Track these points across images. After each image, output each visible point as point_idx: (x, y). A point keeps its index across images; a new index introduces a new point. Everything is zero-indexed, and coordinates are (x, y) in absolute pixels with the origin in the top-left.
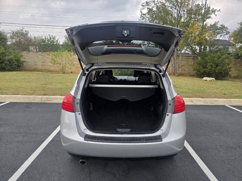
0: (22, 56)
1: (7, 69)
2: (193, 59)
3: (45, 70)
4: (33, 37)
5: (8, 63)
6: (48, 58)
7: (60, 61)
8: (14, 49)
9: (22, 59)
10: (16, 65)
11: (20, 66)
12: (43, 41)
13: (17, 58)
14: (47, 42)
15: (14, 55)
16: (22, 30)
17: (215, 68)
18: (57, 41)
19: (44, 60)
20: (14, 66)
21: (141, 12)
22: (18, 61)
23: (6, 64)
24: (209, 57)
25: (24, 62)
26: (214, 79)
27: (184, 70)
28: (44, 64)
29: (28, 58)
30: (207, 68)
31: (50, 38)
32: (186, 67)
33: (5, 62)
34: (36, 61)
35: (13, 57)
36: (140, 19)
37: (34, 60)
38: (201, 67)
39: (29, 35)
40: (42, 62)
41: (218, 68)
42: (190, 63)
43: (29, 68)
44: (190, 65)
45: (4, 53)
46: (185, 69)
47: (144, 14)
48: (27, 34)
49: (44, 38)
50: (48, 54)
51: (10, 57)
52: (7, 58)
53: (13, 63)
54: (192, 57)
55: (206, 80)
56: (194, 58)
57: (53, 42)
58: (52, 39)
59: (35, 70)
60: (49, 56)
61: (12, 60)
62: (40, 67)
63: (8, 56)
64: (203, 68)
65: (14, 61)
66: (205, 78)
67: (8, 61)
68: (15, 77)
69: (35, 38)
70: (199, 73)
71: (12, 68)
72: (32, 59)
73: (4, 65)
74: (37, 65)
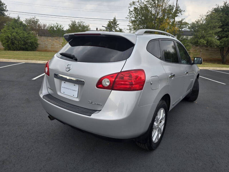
1: (29, 49)
4: (43, 25)
5: (30, 44)
6: (56, 42)
11: (36, 48)
12: (52, 28)
13: (35, 41)
16: (34, 18)
18: (63, 28)
19: (53, 44)
21: (129, 10)
22: (36, 43)
25: (39, 44)
28: (53, 46)
29: (40, 41)
31: (58, 26)
34: (47, 44)
36: (129, 15)
37: (45, 43)
39: (39, 23)
40: (51, 45)
43: (40, 49)
45: (27, 37)
47: (131, 11)
48: (37, 22)
49: (53, 26)
50: (56, 39)
51: (32, 40)
52: (29, 41)
53: (34, 44)
58: (59, 27)
59: (46, 51)
60: (57, 41)
61: (33, 43)
62: (50, 49)
63: (30, 39)
67: (31, 43)
69: (45, 26)
71: (32, 49)
72: (44, 43)
73: (27, 46)
74: (47, 47)
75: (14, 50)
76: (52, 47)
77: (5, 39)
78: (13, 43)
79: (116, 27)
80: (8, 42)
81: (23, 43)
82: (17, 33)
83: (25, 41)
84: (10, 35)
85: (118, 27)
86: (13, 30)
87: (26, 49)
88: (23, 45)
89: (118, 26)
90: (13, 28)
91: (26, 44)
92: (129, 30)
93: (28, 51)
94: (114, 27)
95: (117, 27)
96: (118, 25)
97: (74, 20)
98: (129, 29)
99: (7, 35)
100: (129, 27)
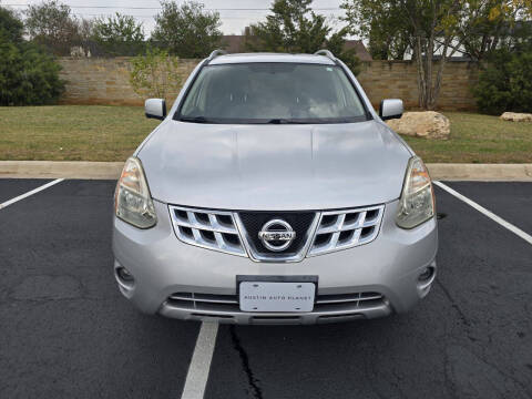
0: (61, 69)
1: (29, 100)
2: (468, 68)
3: (115, 101)
4: (81, 21)
5: (30, 85)
6: (119, 72)
7: (149, 79)
8: (40, 52)
9: (61, 77)
10: (48, 90)
11: (58, 94)
12: (106, 29)
13: (48, 74)
14: (114, 32)
15: (40, 65)
16: (53, 3)
18: (138, 29)
19: (112, 78)
20: (45, 92)
22: (52, 80)
23: (26, 89)
24: (516, 61)
25: (66, 82)
27: (445, 96)
28: (112, 87)
30: (510, 90)
31: (122, 23)
32: (450, 89)
33: (24, 83)
34: (93, 79)
35: (40, 71)
37: (88, 79)
38: (493, 87)
39: (71, 16)
40: (107, 83)
42: (461, 78)
44: (461, 84)
45: (18, 61)
46: (449, 94)
48: (65, 14)
49: (107, 22)
50: (119, 63)
51: (34, 71)
52: (25, 73)
53: (42, 84)
54: (466, 64)
55: (511, 120)
56: (471, 65)
57: (129, 32)
58: (126, 25)
59: (91, 102)
60: (122, 69)
61: (39, 78)
62: (104, 96)
63: (29, 68)
64: (500, 90)
65: (43, 79)
66: (506, 115)
67: (31, 80)
68: (53, 119)
70: (489, 103)
71: (41, 98)
72: (85, 76)
73: (20, 90)
74: (95, 89)
76: (108, 91)
79: (303, 10)
83: (11, 75)
85: (310, 12)
87: (20, 101)
88: (8, 87)
89: (308, 7)
92: (347, 19)
93: (26, 104)
94: (297, 13)
95: (307, 11)
98: (346, 16)
100: (346, 10)
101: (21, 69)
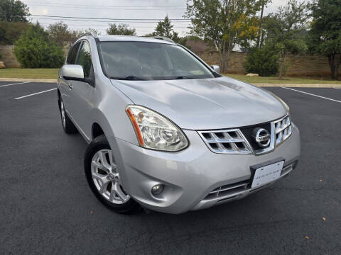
4: (72, 31)
5: (53, 59)
13: (60, 55)
15: (57, 51)
16: (60, 23)
17: (262, 64)
21: (187, 4)
23: (51, 61)
26: (257, 75)
35: (57, 54)
36: (187, 11)
39: (68, 29)
41: (266, 64)
45: (48, 50)
48: (65, 28)
51: (54, 54)
52: (51, 54)
53: (57, 59)
63: (52, 52)
65: (58, 57)
67: (53, 57)
69: (75, 33)
73: (49, 62)
75: (32, 68)
77: (21, 53)
78: (30, 59)
79: (169, 30)
80: (24, 57)
81: (43, 57)
82: (35, 44)
83: (45, 56)
84: (25, 49)
86: (30, 41)
87: (48, 66)
88: (44, 60)
89: (171, 28)
90: (31, 39)
91: (47, 58)
93: (50, 68)
94: (167, 31)
95: (171, 30)
96: (172, 26)
97: (113, 23)
99: (22, 48)
101: (49, 53)
